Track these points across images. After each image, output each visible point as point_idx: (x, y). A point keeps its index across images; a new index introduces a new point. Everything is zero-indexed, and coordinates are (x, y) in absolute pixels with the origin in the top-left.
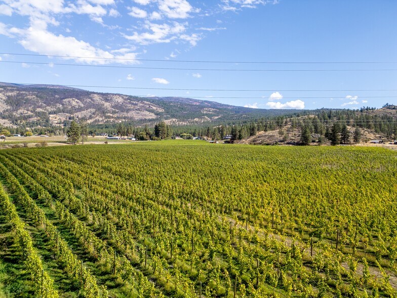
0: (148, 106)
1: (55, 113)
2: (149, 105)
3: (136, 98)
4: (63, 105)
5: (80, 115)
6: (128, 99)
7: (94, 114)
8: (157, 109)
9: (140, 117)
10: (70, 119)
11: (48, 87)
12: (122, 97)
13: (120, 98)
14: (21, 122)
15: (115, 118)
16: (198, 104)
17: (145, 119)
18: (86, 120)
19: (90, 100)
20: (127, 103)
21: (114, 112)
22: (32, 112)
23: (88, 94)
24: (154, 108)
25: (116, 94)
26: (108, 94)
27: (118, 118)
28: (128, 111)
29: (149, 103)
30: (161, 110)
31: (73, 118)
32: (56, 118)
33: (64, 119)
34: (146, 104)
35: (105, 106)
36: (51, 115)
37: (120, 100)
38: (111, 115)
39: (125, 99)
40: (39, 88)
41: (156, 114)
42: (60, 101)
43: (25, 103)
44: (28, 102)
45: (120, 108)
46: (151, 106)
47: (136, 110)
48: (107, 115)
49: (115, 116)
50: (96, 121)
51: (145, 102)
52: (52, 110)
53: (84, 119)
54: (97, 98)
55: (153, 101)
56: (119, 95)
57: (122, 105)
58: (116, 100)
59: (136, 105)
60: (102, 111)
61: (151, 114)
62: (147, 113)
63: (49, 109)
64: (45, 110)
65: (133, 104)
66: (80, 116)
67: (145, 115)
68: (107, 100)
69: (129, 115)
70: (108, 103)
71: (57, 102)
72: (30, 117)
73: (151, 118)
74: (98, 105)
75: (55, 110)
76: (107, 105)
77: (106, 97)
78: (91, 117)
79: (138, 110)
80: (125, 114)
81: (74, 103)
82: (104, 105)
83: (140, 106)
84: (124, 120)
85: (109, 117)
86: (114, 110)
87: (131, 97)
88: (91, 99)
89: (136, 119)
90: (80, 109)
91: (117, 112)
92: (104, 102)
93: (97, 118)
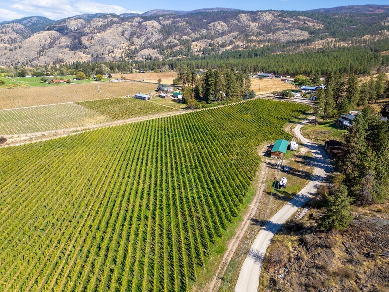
0: (302, 23)
1: (197, 40)
2: (304, 20)
3: (290, 14)
4: (208, 30)
5: (220, 40)
6: (279, 16)
7: (235, 38)
8: (313, 26)
9: (288, 38)
10: (210, 46)
12: (273, 14)
13: (271, 15)
14: (167, 51)
15: (258, 41)
16: (381, 12)
17: (294, 41)
18: (226, 46)
19: (236, 22)
20: (277, 22)
21: (258, 35)
22: (178, 40)
23: (235, 14)
24: (310, 24)
25: (266, 11)
26: (258, 12)
27: (261, 41)
28: (275, 32)
29: (305, 18)
30: (319, 26)
31: (214, 44)
32: (197, 46)
33: (205, 46)
34: (300, 20)
35: (251, 27)
36: (194, 43)
37: (269, 18)
38: (254, 38)
39: (276, 17)
40: (195, 14)
41: (311, 33)
42: (206, 26)
43: (175, 31)
44: (178, 29)
45: (267, 28)
46: (306, 22)
47: (286, 29)
48: (249, 38)
49: (259, 38)
50: (235, 47)
51: (301, 17)
52: (196, 36)
53: (223, 45)
54: (244, 18)
55: (312, 15)
56: (270, 11)
57: (270, 24)
58: (265, 18)
59: (288, 22)
60: (244, 32)
61: (303, 33)
62: (298, 32)
63: (194, 35)
64: (189, 37)
65: (284, 21)
66: (220, 43)
67: (295, 35)
68: (254, 20)
69: (275, 36)
70: (255, 24)
71: (203, 27)
72: (175, 46)
73: (301, 38)
74: (243, 27)
75: (199, 36)
76: (254, 25)
77: (254, 16)
78: (231, 43)
79: (289, 28)
80: (271, 36)
81: (219, 27)
82: (249, 26)
83: (292, 24)
84: (267, 44)
85: (251, 41)
86: (259, 31)
87: (283, 12)
88: (238, 20)
89: (283, 41)
90: (223, 34)
91: (262, 34)
92: (250, 22)
93: (238, 43)
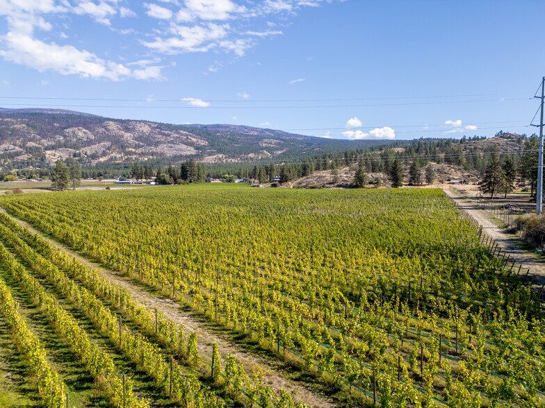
0: (185, 137)
1: (53, 148)
2: (187, 135)
3: (169, 127)
4: (65, 136)
5: (89, 150)
6: (157, 128)
7: (109, 149)
8: (198, 141)
9: (174, 152)
10: (75, 156)
11: (44, 112)
12: (149, 125)
13: (147, 126)
14: (5, 161)
15: (139, 154)
16: (256, 133)
17: (181, 156)
18: (98, 157)
19: (103, 130)
20: (155, 133)
21: (137, 147)
22: (20, 147)
23: (100, 121)
24: (194, 140)
25: (140, 121)
26: (129, 120)
27: (143, 154)
28: (157, 144)
29: (187, 133)
30: (203, 143)
31: (80, 154)
32: (54, 155)
33: (67, 156)
34: (182, 134)
35: (125, 137)
36: (48, 152)
37: (146, 129)
38: (133, 150)
39: (153, 128)
40: (32, 114)
41: (197, 148)
42: (60, 131)
43: (11, 135)
44: (15, 133)
45: (145, 140)
46: (189, 137)
47: (168, 142)
48: (127, 150)
49: (139, 151)
50: (111, 159)
51: (182, 131)
52: (50, 143)
53: (94, 156)
54: (113, 126)
55: (193, 129)
56: (145, 122)
57: (148, 136)
58: (140, 129)
59: (169, 135)
60: (120, 145)
61: (189, 148)
62: (184, 147)
63: (45, 142)
64: (39, 144)
65: (164, 134)
66: (89, 153)
67: (181, 150)
68: (127, 130)
69: (159, 149)
70: (129, 134)
71: (56, 133)
72: (18, 154)
73: (189, 153)
74: (115, 137)
75: (54, 143)
76: (128, 136)
77: (126, 125)
78: (104, 154)
79: (172, 142)
80: (153, 149)
81: (80, 134)
82: (123, 136)
83: (174, 137)
84: (151, 157)
85: (130, 153)
86: (137, 143)
87: (161, 124)
88: (105, 127)
89: (168, 155)
90: (89, 143)
91: (142, 147)
92: (123, 132)
93: (114, 154)
